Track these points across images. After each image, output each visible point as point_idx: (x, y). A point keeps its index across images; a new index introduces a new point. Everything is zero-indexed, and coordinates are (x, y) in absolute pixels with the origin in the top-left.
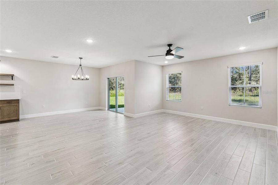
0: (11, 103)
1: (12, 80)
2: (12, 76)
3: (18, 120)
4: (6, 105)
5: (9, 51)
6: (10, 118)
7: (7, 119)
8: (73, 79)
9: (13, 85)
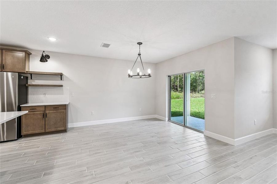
0: (57, 109)
1: (61, 80)
2: (61, 75)
3: (65, 131)
4: (52, 111)
5: (52, 39)
6: (57, 128)
7: (53, 130)
8: (129, 76)
9: (62, 86)
